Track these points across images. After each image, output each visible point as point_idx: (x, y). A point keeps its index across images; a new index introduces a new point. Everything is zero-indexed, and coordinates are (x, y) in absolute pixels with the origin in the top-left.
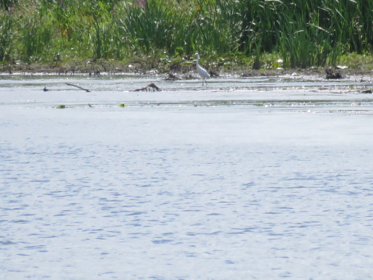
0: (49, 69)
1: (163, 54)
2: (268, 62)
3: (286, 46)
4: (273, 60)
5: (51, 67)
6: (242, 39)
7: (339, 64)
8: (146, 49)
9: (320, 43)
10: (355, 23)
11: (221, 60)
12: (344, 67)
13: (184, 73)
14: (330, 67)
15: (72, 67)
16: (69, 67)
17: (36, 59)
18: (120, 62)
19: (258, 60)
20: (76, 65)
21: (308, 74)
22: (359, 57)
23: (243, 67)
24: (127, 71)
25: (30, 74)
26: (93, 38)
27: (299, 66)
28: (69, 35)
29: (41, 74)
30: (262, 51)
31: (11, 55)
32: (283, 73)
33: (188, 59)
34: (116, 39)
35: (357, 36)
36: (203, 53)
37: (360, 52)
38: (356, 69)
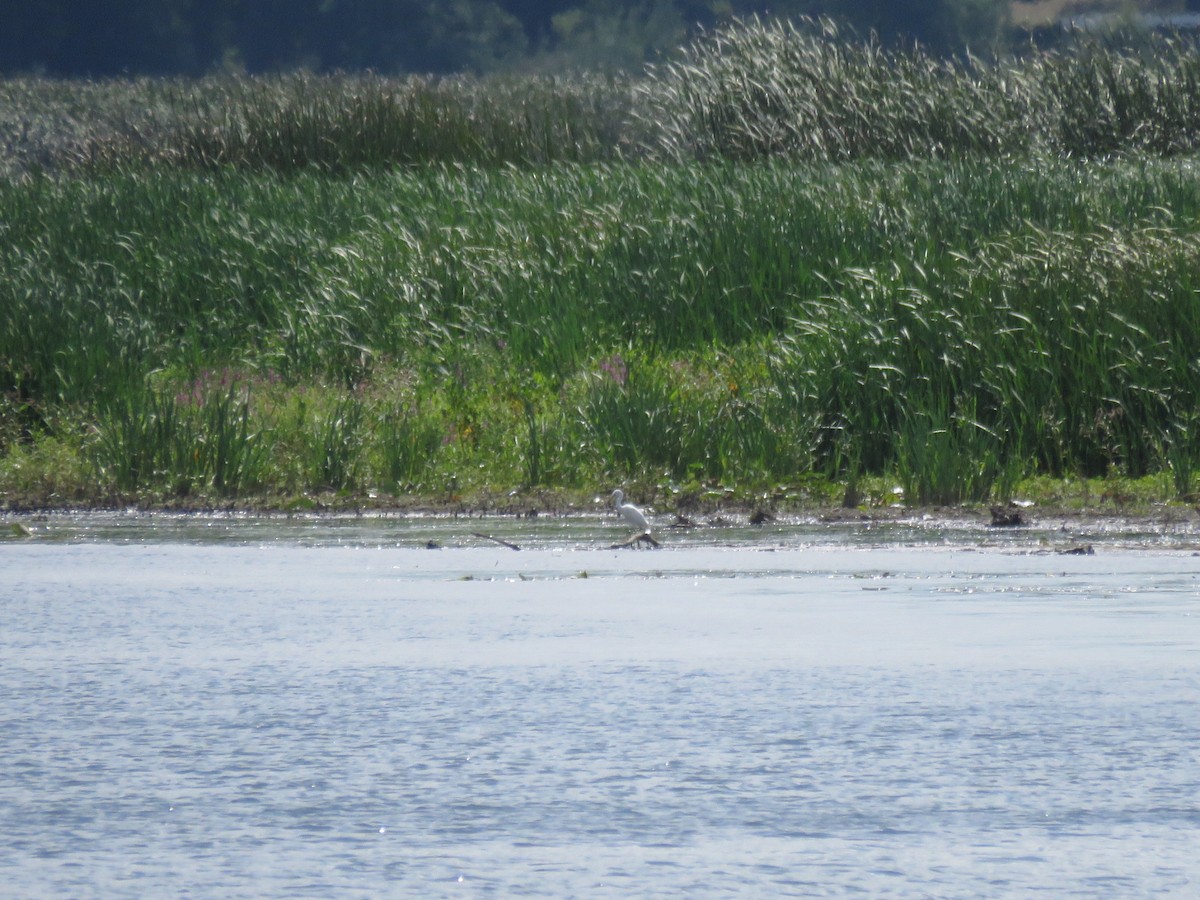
0: (436, 506)
1: (662, 476)
2: (874, 494)
3: (910, 462)
4: (884, 490)
5: (439, 503)
6: (822, 448)
7: (1016, 498)
8: (628, 467)
9: (978, 455)
10: (1047, 417)
11: (779, 490)
12: (1027, 504)
13: (705, 513)
14: (999, 504)
15: (481, 503)
16: (476, 501)
17: (411, 487)
18: (576, 492)
19: (854, 489)
20: (490, 498)
21: (956, 518)
22: (1056, 485)
23: (824, 504)
24: (592, 509)
25: (397, 515)
26: (522, 444)
27: (936, 501)
28: (475, 440)
29: (421, 515)
30: (862, 471)
31: (358, 480)
32: (904, 515)
33: (714, 486)
34: (570, 447)
35: (1052, 442)
36: (742, 474)
37: (1058, 475)
38: (1049, 507)
